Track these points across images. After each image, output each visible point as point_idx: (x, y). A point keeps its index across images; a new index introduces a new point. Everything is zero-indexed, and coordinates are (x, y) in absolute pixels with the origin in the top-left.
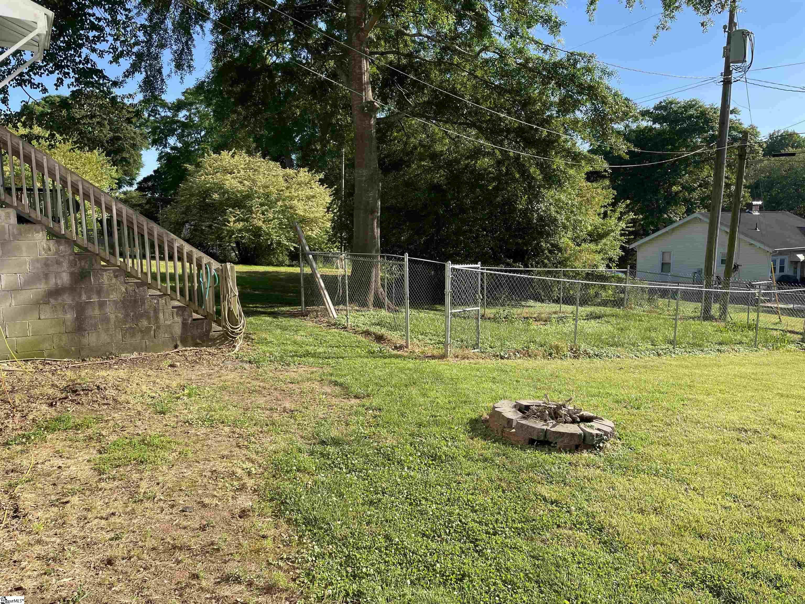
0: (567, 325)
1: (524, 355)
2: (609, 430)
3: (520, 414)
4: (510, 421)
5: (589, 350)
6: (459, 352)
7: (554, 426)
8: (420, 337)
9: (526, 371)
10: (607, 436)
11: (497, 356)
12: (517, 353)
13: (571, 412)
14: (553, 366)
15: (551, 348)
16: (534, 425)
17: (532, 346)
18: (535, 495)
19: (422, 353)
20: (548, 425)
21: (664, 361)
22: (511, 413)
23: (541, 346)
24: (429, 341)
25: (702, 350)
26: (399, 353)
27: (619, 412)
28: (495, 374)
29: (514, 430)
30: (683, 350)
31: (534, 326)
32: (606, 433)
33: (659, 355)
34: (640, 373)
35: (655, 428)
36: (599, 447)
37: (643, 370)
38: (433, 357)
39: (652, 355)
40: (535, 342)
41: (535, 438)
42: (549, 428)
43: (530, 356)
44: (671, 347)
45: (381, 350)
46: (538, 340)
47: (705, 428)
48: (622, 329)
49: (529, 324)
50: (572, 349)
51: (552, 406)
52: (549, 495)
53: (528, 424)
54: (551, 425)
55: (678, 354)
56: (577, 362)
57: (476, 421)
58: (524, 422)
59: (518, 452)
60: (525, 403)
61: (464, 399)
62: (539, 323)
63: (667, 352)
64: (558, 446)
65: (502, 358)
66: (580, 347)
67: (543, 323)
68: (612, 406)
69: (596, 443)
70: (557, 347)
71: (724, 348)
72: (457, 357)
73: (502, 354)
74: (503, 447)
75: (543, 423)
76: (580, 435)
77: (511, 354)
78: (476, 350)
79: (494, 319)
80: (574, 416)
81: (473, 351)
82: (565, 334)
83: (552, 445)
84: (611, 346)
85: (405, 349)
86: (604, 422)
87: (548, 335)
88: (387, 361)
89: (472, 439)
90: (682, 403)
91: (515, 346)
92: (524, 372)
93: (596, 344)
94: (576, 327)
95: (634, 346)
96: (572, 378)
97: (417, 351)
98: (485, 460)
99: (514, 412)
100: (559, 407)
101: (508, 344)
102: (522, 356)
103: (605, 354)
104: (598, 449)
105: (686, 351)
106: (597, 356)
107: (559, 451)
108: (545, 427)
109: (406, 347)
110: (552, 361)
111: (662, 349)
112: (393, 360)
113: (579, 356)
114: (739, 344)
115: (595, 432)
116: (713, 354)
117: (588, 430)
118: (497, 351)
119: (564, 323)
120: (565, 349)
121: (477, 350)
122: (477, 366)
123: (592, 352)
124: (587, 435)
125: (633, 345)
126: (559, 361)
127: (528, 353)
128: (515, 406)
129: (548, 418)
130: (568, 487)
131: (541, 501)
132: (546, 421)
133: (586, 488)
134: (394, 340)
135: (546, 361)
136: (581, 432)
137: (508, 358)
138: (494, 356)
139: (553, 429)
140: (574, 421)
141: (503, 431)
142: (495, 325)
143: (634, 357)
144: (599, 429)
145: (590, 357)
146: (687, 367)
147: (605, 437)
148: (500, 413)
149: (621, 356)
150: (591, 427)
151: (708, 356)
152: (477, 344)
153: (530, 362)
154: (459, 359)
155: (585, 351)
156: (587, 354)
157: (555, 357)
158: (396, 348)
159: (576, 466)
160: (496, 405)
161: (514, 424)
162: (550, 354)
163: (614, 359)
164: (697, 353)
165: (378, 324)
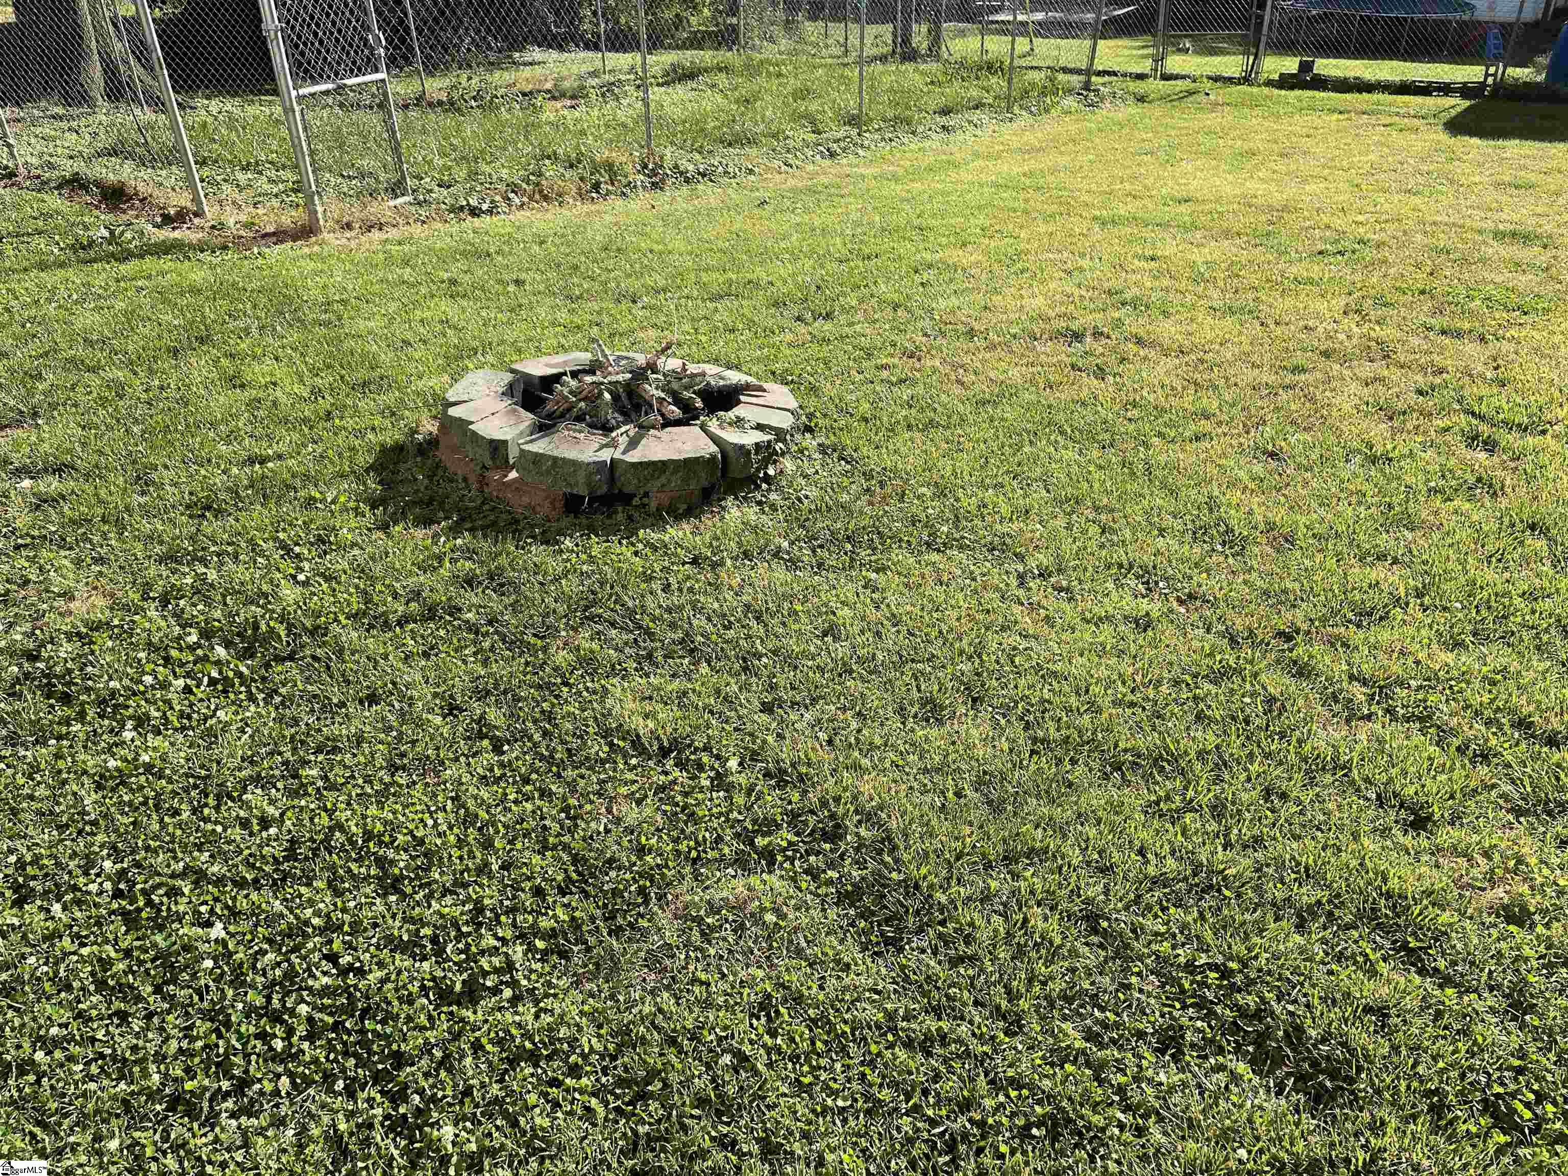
0: (625, 102)
1: (531, 198)
2: (784, 421)
3: (528, 418)
4: (497, 447)
5: (684, 164)
6: (356, 213)
7: (633, 443)
8: (242, 177)
9: (542, 243)
10: (784, 441)
11: (462, 208)
12: (512, 195)
13: (675, 386)
14: (608, 218)
15: (595, 170)
16: (571, 453)
17: (550, 170)
18: (606, 734)
19: (248, 226)
20: (614, 444)
21: (848, 170)
22: (496, 421)
23: (571, 166)
24: (267, 187)
25: (913, 133)
26: (177, 234)
27: (789, 337)
28: (455, 270)
29: (513, 475)
30: (877, 136)
31: (550, 111)
32: (780, 434)
33: (832, 155)
34: (806, 210)
35: (885, 374)
36: (767, 479)
37: (810, 201)
38: (279, 236)
39: (818, 157)
40: (554, 157)
41: (582, 490)
42: (618, 455)
43: (546, 198)
44: (854, 132)
45: (112, 233)
46: (560, 151)
47: (992, 347)
48: (747, 101)
49: (537, 110)
50: (645, 166)
51: (620, 378)
52: (651, 724)
53: (556, 453)
54: (623, 441)
55: (869, 148)
56: (662, 199)
57: (399, 449)
58: (540, 446)
59: (537, 553)
60: (538, 368)
61: (361, 374)
62: (559, 105)
63: (850, 146)
64: (653, 505)
65: (475, 212)
66: (662, 158)
67: (568, 103)
68: (770, 322)
69: (758, 470)
70: (609, 166)
71: (952, 121)
72: (349, 226)
73: (473, 202)
74: (485, 545)
75: (598, 439)
76: (713, 457)
77: (498, 198)
78: (401, 200)
79: (451, 106)
80: (687, 394)
81: (392, 203)
82: (624, 125)
83: (636, 501)
84: (730, 145)
85: (196, 221)
86: (768, 399)
87: (583, 133)
88: (126, 268)
89: (384, 527)
90: (917, 279)
91: (504, 173)
92: (536, 248)
93: (697, 145)
94: (647, 105)
95: (778, 140)
96: (656, 247)
97: (232, 221)
98: (430, 614)
99: (508, 412)
100: (640, 374)
101: (488, 169)
102: (525, 199)
103: (720, 169)
104: (764, 486)
105: (883, 139)
106: (704, 175)
107: (657, 520)
108: (606, 455)
109: (196, 215)
110: (600, 206)
111: (837, 141)
112: (150, 263)
113: (663, 181)
114: (976, 107)
115: (750, 438)
116: (936, 141)
117: (733, 437)
118: (459, 194)
119: (618, 99)
120: (629, 168)
121: (406, 199)
122: (406, 248)
123: (691, 167)
124: (731, 454)
125: (775, 136)
126: (620, 203)
127: (541, 192)
128: (510, 391)
129: (613, 416)
130: (704, 669)
131: (625, 756)
132: (606, 429)
133: (759, 657)
134: (159, 197)
135: (588, 207)
136: (714, 449)
137: (490, 212)
138: (452, 210)
139: (634, 457)
140: (689, 416)
141: (483, 481)
142: (449, 121)
143: (784, 168)
144: (760, 427)
145: (687, 180)
146: (896, 179)
147: (779, 446)
148: (463, 423)
149: (756, 170)
150: (739, 422)
151: (927, 144)
152: (401, 182)
153: (549, 216)
154: (353, 234)
155: (676, 166)
156: (681, 173)
157: (608, 193)
158: (167, 220)
159: (714, 566)
160: (451, 396)
161: (513, 454)
162: (596, 186)
163: (742, 178)
164: (906, 140)
165: (113, 152)
